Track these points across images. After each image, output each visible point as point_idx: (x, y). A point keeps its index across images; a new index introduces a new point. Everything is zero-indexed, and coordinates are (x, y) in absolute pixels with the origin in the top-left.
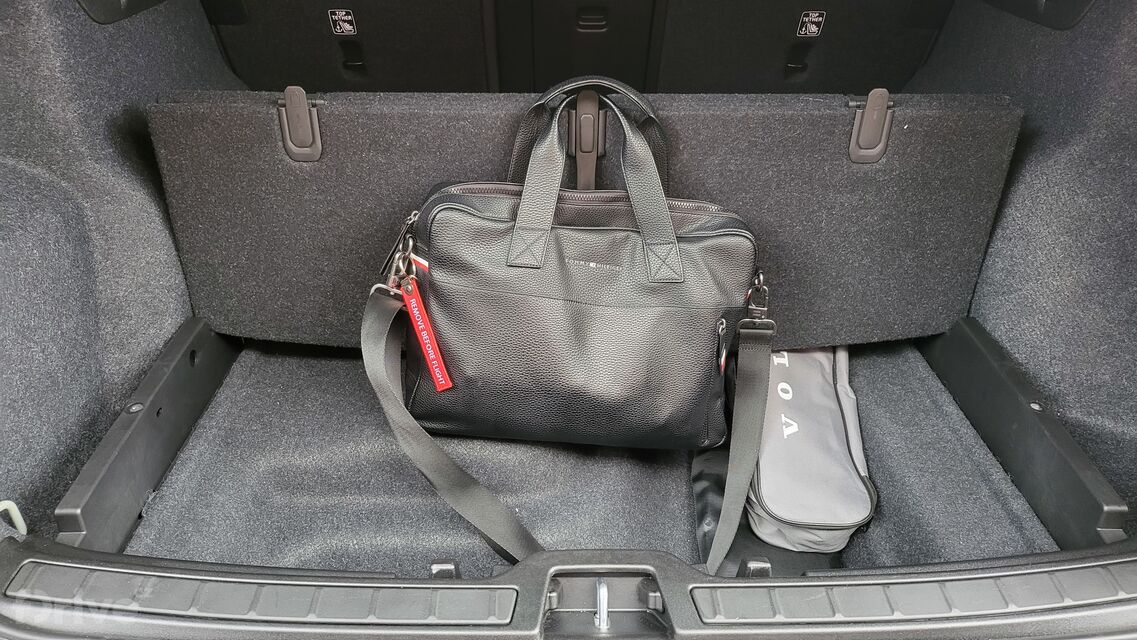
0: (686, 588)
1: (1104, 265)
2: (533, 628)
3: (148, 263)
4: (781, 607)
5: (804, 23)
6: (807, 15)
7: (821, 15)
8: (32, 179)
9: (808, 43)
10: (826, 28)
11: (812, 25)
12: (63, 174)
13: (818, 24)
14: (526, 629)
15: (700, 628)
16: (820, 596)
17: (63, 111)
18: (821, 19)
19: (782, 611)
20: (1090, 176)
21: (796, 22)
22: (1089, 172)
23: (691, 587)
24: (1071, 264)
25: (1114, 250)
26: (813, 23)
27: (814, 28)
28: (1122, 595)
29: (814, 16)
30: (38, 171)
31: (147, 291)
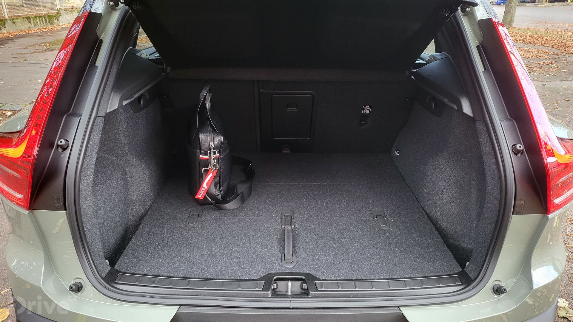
0: (314, 282)
1: (456, 191)
2: (269, 291)
3: (143, 188)
4: (340, 287)
5: (364, 109)
6: (365, 107)
7: (369, 107)
8: (113, 161)
9: (367, 115)
10: (372, 111)
11: (367, 110)
12: (121, 160)
13: (369, 110)
14: (267, 291)
15: (317, 291)
16: (352, 284)
17: (124, 140)
18: (370, 108)
19: (341, 287)
20: (449, 163)
21: (361, 109)
22: (449, 161)
23: (315, 282)
24: (446, 191)
25: (459, 186)
26: (367, 109)
27: (368, 111)
28: (441, 285)
29: (367, 107)
30: (114, 158)
31: (142, 198)
